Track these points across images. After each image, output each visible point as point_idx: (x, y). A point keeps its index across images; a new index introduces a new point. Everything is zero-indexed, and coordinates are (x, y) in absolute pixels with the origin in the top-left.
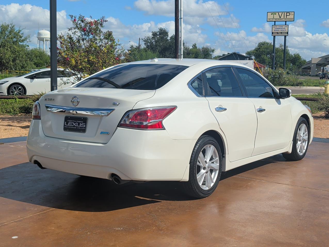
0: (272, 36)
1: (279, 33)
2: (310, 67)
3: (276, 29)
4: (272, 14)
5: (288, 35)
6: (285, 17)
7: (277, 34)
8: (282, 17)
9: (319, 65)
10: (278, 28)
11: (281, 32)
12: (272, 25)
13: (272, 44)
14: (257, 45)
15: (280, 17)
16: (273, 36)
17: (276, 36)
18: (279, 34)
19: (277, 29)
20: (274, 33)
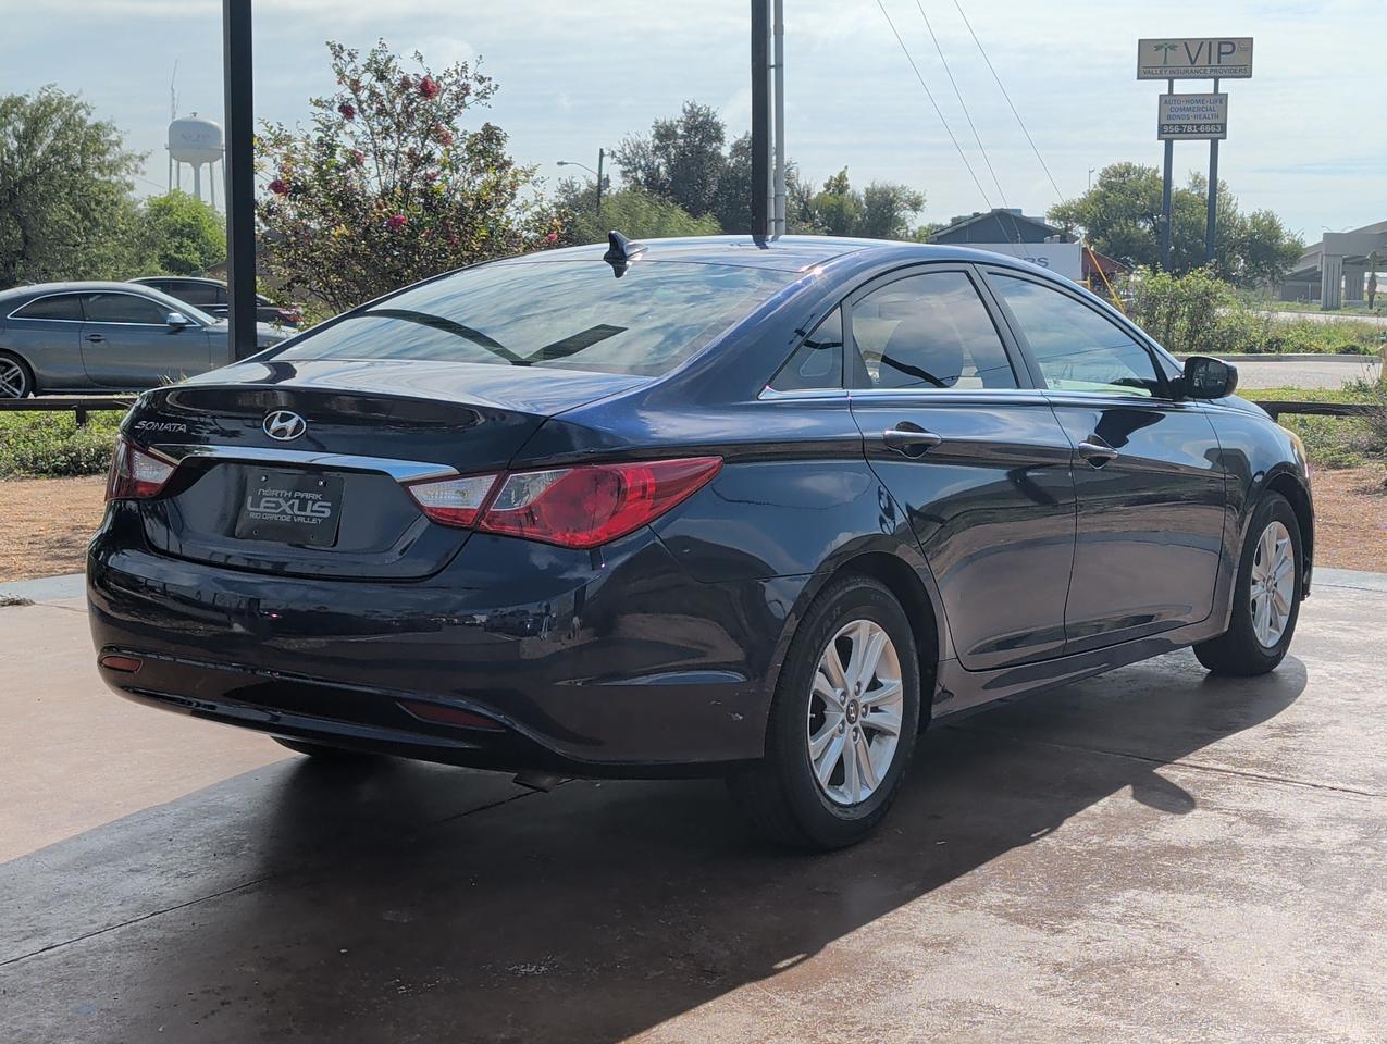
0: (1159, 139)
1: (1190, 128)
2: (1319, 269)
3: (1177, 110)
4: (1158, 48)
5: (1225, 138)
6: (1214, 62)
7: (1180, 132)
8: (1202, 60)
9: (1353, 264)
10: (1183, 105)
11: (1198, 126)
12: (1160, 96)
13: (1161, 174)
14: (1095, 179)
15: (1193, 63)
16: (1163, 142)
17: (1174, 142)
18: (1186, 132)
19: (1182, 109)
20: (1166, 129)
